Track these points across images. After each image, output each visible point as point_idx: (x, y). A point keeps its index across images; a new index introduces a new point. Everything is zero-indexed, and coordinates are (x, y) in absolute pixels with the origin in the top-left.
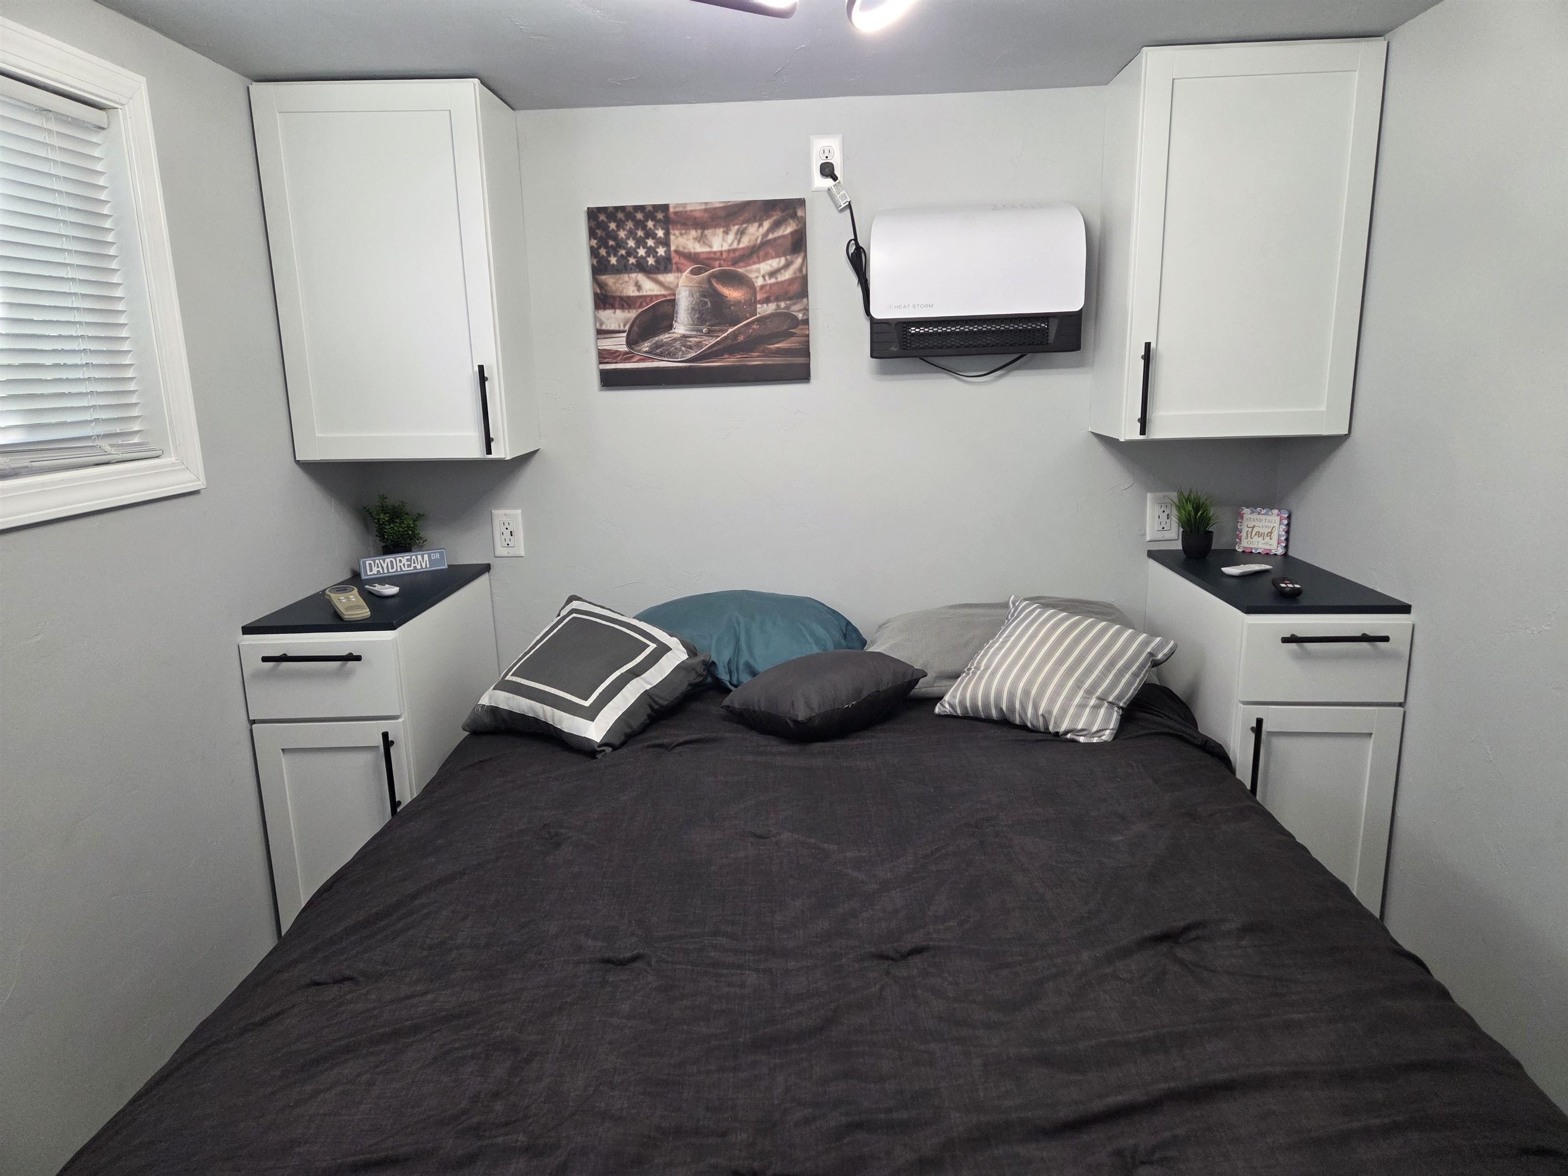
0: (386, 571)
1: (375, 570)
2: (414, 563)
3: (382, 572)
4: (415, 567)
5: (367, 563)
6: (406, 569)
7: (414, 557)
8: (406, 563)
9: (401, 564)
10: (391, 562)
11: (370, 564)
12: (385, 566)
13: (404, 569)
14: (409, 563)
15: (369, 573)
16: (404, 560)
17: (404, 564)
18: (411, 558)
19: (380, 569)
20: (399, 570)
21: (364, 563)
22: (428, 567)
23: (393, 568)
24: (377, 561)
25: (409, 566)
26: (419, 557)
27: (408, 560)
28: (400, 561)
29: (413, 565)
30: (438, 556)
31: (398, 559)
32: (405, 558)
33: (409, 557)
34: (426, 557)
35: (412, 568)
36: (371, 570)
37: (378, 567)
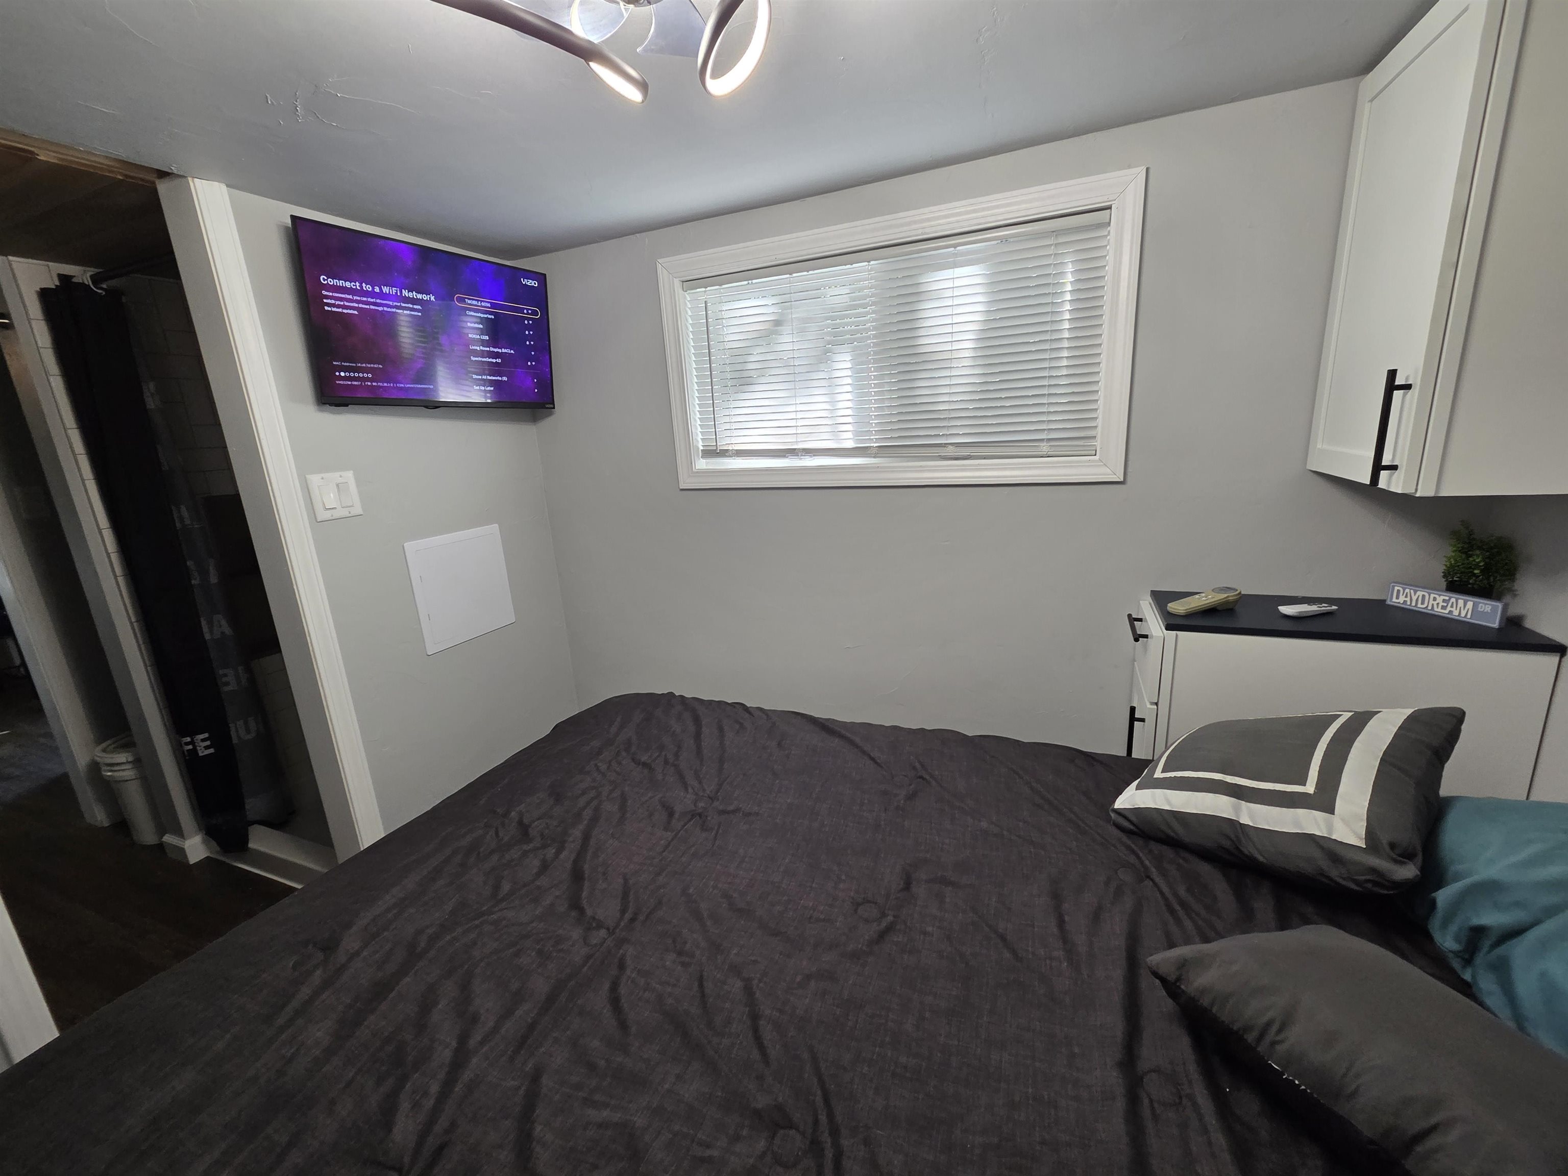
0: (1414, 604)
1: (1402, 599)
2: (1452, 607)
3: (1409, 603)
4: (1451, 612)
5: (1396, 588)
6: (1439, 610)
7: (1453, 600)
8: (1441, 604)
9: (1435, 603)
10: (1424, 596)
11: (1398, 591)
12: (1414, 598)
13: (1436, 609)
14: (1445, 604)
15: (1394, 600)
16: (1440, 599)
17: (1438, 604)
18: (1449, 600)
19: (1408, 599)
20: (1430, 608)
21: (1393, 587)
22: (1469, 616)
23: (1423, 603)
24: (1407, 590)
25: (1444, 608)
26: (1461, 602)
27: (1444, 601)
28: (1435, 599)
29: (1449, 609)
30: (1488, 609)
31: (1432, 596)
32: (1442, 598)
33: (1447, 598)
34: (1470, 605)
35: (1447, 612)
36: (1397, 598)
37: (1406, 596)
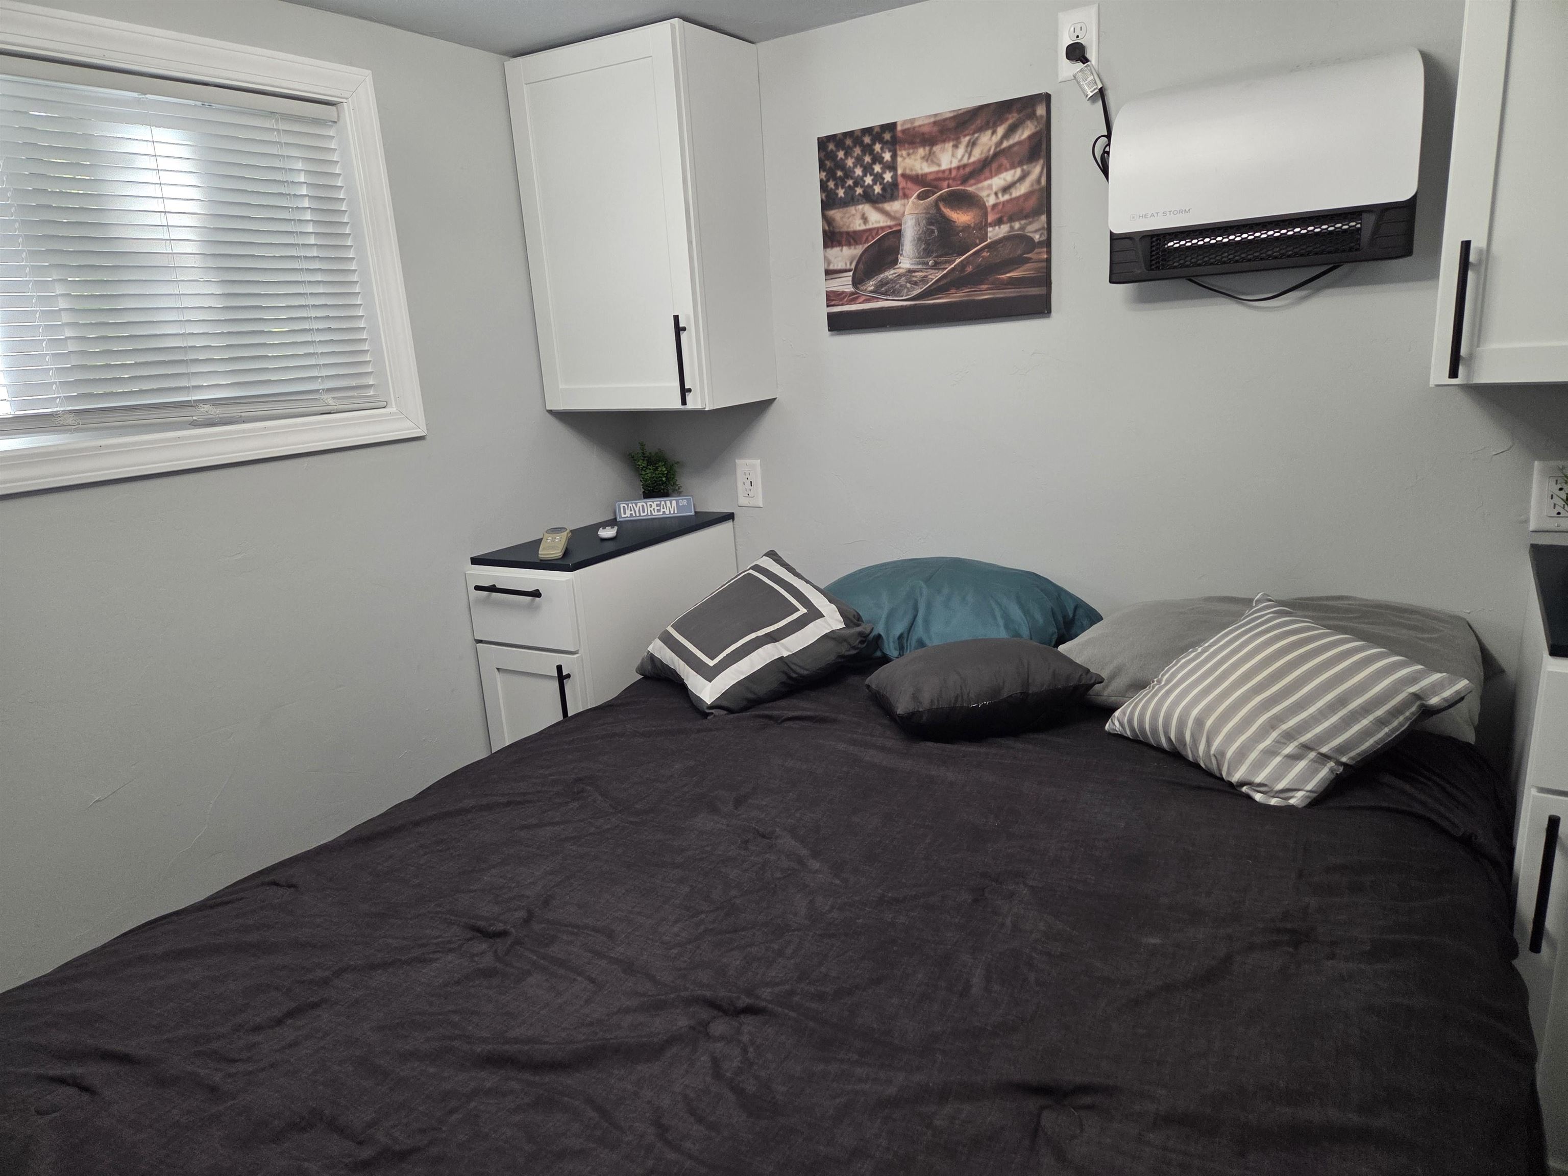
0: (638, 515)
1: (628, 513)
2: (663, 508)
3: (634, 515)
4: (664, 512)
5: (622, 506)
6: (656, 513)
7: (663, 503)
8: (656, 508)
9: (652, 509)
10: (643, 506)
11: (624, 507)
12: (637, 510)
13: (654, 514)
14: (659, 508)
15: (623, 516)
16: (654, 505)
17: (654, 509)
18: (661, 503)
19: (633, 512)
20: (649, 514)
21: (619, 506)
22: (676, 512)
23: (644, 512)
24: (630, 505)
25: (659, 511)
26: (668, 503)
27: (657, 505)
28: (651, 506)
29: (662, 510)
30: (685, 502)
31: (648, 504)
32: (655, 503)
33: (659, 503)
34: (674, 503)
35: (661, 513)
36: (625, 513)
37: (631, 510)
